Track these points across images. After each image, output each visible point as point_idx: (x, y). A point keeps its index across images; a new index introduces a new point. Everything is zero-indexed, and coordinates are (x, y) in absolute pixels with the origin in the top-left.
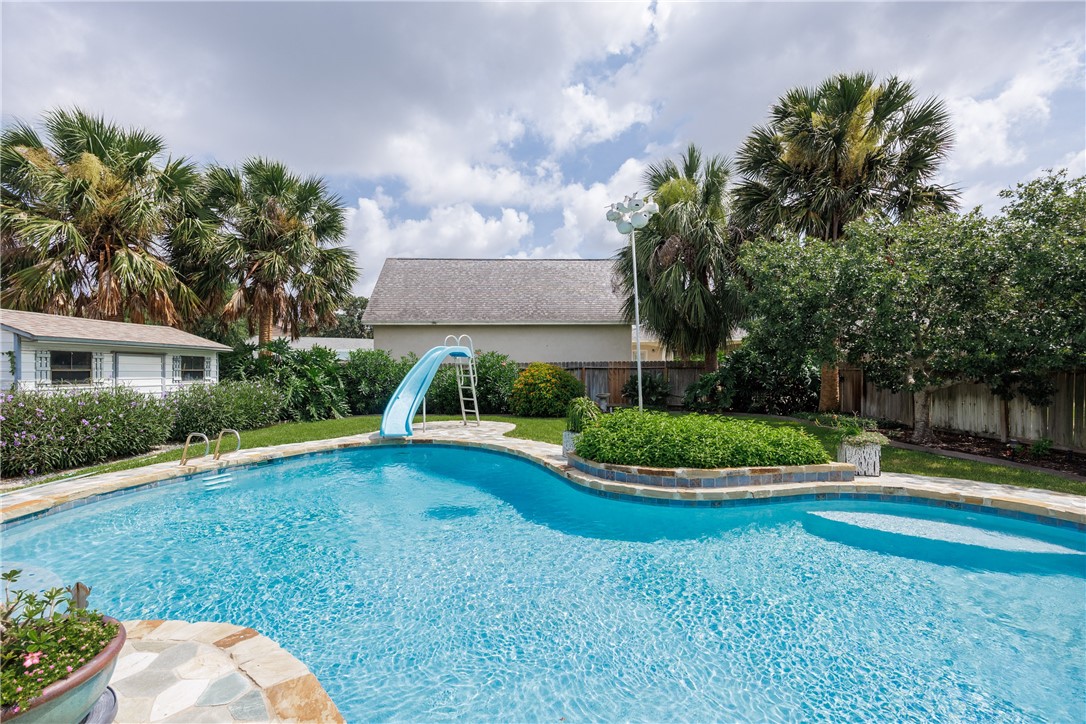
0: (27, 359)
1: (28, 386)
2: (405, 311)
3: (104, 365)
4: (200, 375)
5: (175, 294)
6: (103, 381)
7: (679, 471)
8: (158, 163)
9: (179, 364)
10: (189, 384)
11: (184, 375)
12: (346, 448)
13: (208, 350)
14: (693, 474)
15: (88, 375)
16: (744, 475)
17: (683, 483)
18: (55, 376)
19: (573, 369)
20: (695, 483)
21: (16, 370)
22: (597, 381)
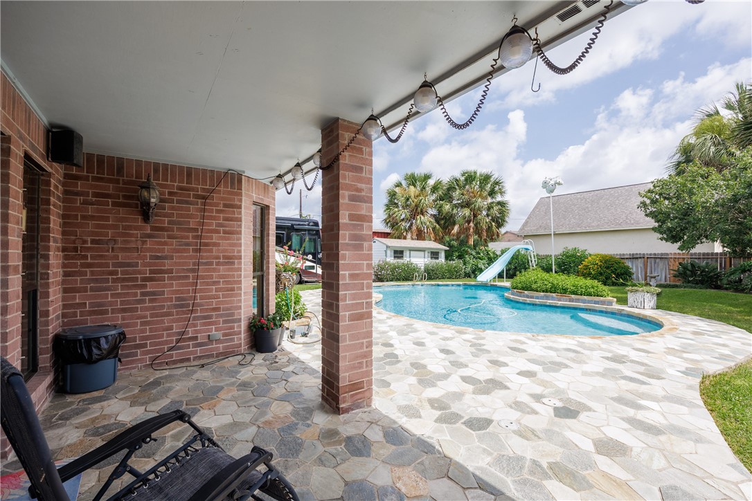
0: (389, 252)
1: (388, 260)
2: (540, 227)
3: (406, 254)
4: (437, 258)
5: (434, 229)
6: (406, 259)
7: (526, 292)
8: (431, 182)
9: (430, 254)
10: (434, 261)
11: (432, 258)
13: (441, 250)
14: (531, 293)
15: (403, 257)
16: (552, 297)
17: (528, 297)
18: (395, 257)
19: (637, 258)
20: (532, 297)
21: (386, 255)
22: (658, 265)
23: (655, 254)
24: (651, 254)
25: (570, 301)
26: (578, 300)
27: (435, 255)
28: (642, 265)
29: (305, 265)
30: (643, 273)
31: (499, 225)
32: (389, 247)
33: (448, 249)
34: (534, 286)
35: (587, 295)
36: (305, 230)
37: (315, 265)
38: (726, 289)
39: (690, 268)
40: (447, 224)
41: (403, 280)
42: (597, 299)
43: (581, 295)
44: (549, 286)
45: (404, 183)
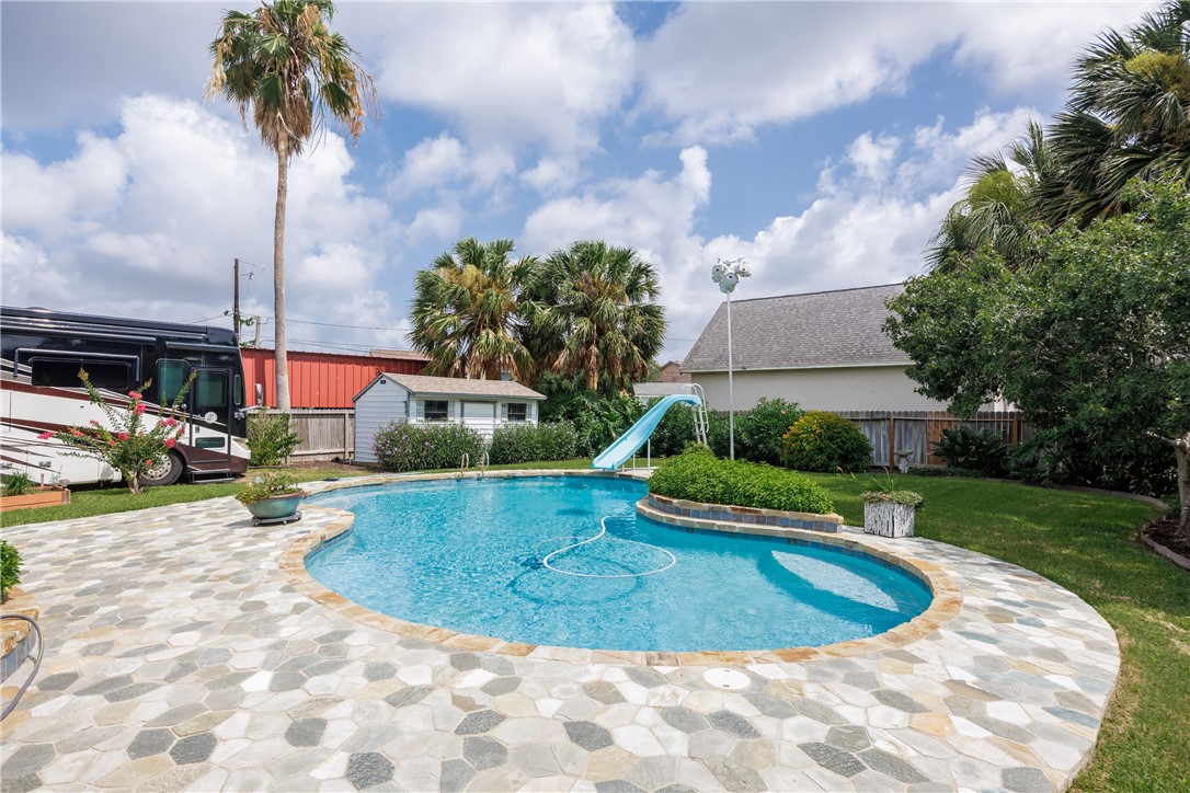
0: (413, 405)
1: (413, 421)
3: (455, 408)
4: (522, 417)
5: (518, 356)
6: (453, 420)
7: (675, 501)
9: (506, 409)
10: (514, 423)
11: (510, 417)
12: (569, 475)
13: (531, 399)
14: (684, 504)
15: (445, 415)
16: (725, 512)
17: (678, 512)
18: (427, 416)
19: (878, 420)
20: (686, 513)
21: (407, 412)
22: (911, 435)
23: (906, 413)
24: (900, 414)
25: (758, 522)
26: (773, 521)
27: (516, 410)
28: (885, 433)
29: (195, 436)
30: (888, 447)
31: (648, 353)
32: (414, 394)
33: (543, 397)
34: (690, 490)
35: (790, 509)
36: (197, 353)
37: (225, 436)
38: (1015, 478)
39: (960, 439)
40: (545, 347)
41: (443, 467)
42: (808, 516)
43: (780, 509)
44: (719, 489)
45: (457, 259)
